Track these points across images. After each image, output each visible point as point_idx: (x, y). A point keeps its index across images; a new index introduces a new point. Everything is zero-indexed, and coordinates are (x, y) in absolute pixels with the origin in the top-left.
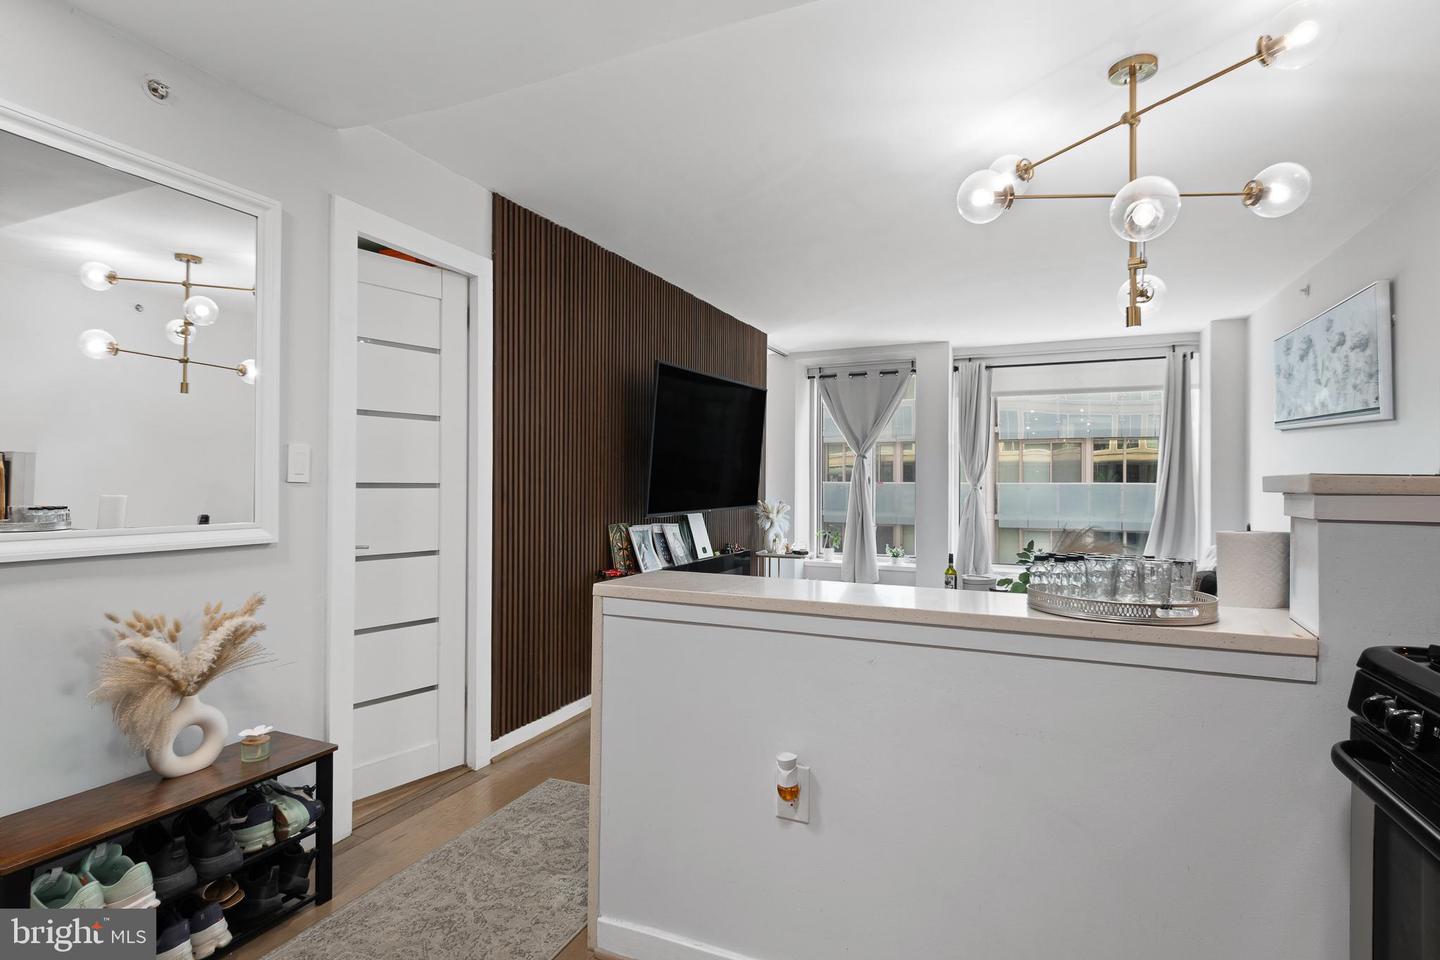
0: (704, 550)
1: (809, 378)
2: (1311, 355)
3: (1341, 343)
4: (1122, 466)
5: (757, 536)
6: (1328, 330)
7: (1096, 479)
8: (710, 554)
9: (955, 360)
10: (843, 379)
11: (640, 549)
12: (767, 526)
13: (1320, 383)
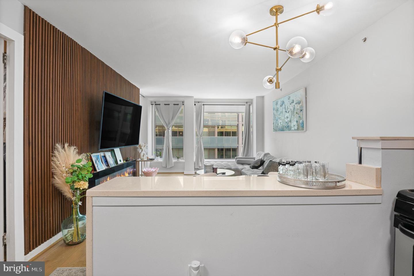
0: (120, 161)
1: (152, 104)
2: (284, 105)
3: (293, 102)
4: (223, 132)
5: (137, 154)
6: (289, 99)
7: (218, 136)
8: (122, 162)
9: (194, 102)
10: (162, 105)
11: (96, 162)
12: (140, 151)
13: (286, 112)
